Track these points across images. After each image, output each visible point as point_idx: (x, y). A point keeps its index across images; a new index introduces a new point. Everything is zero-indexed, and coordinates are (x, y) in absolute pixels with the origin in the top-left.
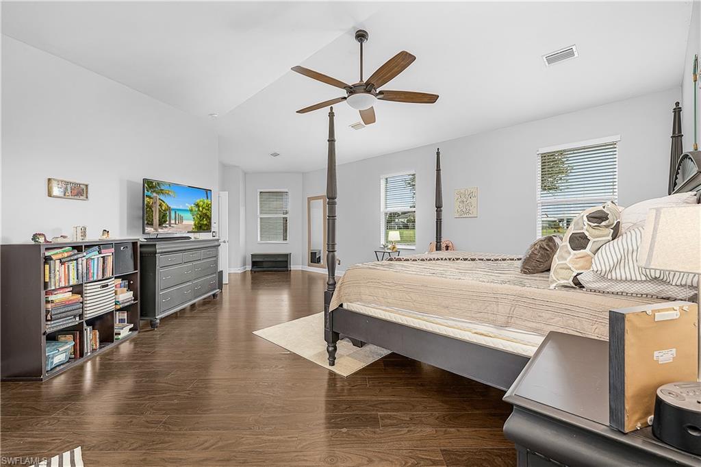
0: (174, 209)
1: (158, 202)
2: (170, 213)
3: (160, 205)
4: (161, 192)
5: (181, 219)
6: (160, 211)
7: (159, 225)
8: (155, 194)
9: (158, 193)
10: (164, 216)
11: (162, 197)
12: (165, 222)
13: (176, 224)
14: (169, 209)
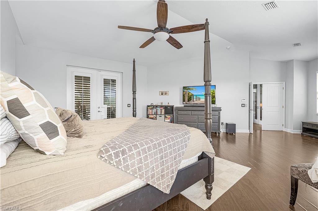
0: (195, 95)
1: (187, 93)
2: (193, 97)
3: (188, 94)
4: (189, 89)
5: (200, 99)
6: (188, 96)
7: (188, 101)
8: (186, 90)
9: (187, 90)
10: (190, 98)
11: (189, 91)
12: (191, 100)
13: (196, 101)
14: (193, 95)
